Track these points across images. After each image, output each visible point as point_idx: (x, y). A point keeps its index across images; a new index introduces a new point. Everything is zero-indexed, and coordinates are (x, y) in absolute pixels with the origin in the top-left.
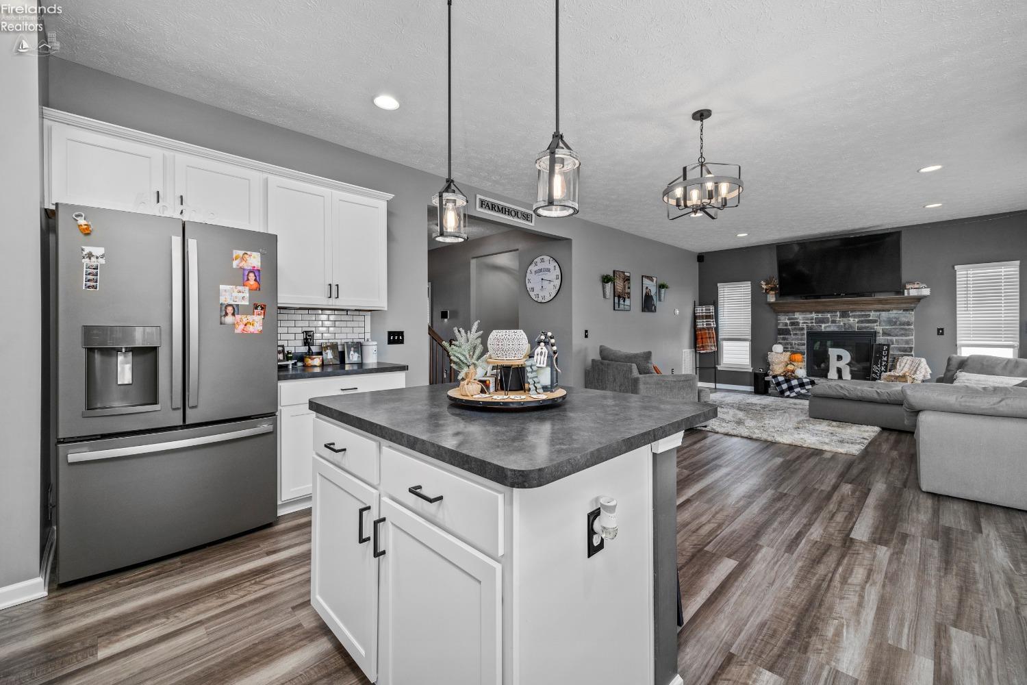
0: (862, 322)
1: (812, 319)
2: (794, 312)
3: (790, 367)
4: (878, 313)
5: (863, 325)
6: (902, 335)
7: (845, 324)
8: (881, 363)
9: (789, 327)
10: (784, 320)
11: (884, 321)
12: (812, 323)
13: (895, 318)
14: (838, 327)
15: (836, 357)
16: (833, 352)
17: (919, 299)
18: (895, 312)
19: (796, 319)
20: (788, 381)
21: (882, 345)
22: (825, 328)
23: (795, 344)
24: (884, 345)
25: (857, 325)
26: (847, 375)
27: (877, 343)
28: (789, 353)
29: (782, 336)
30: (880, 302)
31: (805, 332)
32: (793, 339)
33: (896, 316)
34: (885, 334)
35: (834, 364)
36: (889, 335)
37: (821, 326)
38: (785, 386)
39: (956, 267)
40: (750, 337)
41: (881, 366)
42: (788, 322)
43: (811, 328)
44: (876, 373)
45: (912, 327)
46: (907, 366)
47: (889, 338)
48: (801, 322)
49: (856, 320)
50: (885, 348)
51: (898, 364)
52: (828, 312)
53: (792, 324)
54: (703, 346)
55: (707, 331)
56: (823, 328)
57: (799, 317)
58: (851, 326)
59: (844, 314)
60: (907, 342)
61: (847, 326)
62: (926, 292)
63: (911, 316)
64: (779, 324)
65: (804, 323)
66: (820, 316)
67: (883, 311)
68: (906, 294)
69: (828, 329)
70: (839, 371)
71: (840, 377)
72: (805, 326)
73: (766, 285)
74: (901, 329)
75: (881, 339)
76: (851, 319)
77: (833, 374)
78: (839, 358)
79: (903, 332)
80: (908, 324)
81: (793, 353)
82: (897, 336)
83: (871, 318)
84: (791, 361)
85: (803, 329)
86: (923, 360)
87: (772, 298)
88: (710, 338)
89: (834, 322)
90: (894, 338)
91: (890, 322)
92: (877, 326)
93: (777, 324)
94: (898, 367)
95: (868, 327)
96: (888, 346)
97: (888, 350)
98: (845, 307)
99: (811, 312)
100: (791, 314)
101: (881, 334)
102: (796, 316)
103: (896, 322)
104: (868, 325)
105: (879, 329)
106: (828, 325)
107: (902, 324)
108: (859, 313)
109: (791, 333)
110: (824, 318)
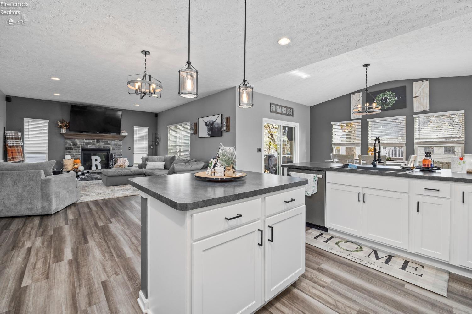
0: (105, 144)
1: (84, 143)
2: (75, 139)
3: (76, 166)
4: (111, 141)
5: (105, 146)
6: (119, 150)
8: (112, 161)
9: (72, 146)
10: (69, 142)
11: (113, 144)
12: (84, 144)
13: (117, 143)
14: (96, 146)
15: (95, 160)
16: (93, 158)
17: (125, 136)
18: (116, 141)
19: (76, 142)
21: (112, 154)
22: (90, 147)
23: (76, 154)
25: (103, 146)
26: (100, 167)
27: (110, 153)
28: (73, 159)
29: (68, 151)
30: (113, 137)
31: (80, 149)
32: (73, 152)
34: (113, 149)
35: (94, 163)
36: (115, 150)
37: (88, 146)
39: (134, 127)
40: (47, 152)
42: (72, 143)
43: (83, 147)
44: (111, 165)
45: (121, 147)
46: (121, 161)
48: (79, 144)
49: (103, 144)
50: (114, 155)
51: (118, 161)
52: (91, 140)
53: (74, 145)
54: (13, 158)
55: (15, 148)
57: (78, 141)
58: (101, 146)
59: (98, 141)
60: (120, 153)
61: (99, 146)
62: (127, 134)
63: (121, 143)
64: (66, 144)
66: (88, 141)
67: (113, 140)
68: (121, 134)
69: (91, 147)
70: (96, 166)
71: (97, 168)
72: (80, 146)
73: (61, 123)
75: (112, 152)
76: (101, 143)
77: (94, 168)
78: (96, 160)
79: (119, 149)
80: (120, 146)
81: (75, 159)
82: (117, 150)
83: (108, 143)
85: (79, 147)
86: (126, 159)
87: (64, 131)
88: (19, 152)
89: (93, 144)
90: (116, 151)
91: (115, 145)
94: (118, 162)
95: (107, 147)
97: (115, 156)
98: (98, 138)
99: (83, 139)
100: (73, 140)
101: (112, 150)
102: (75, 141)
103: (117, 145)
104: (107, 146)
105: (111, 147)
106: (91, 145)
107: (119, 146)
108: (104, 141)
109: (73, 149)
110: (89, 142)
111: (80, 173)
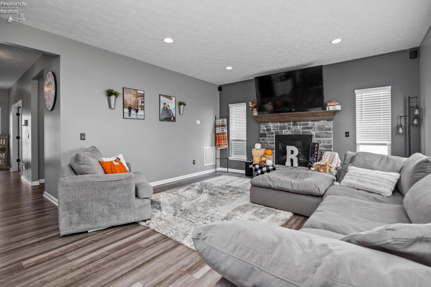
0: (303, 128)
1: (278, 127)
2: (268, 122)
3: (264, 159)
4: (312, 123)
5: (305, 130)
6: (326, 137)
7: (295, 130)
8: (314, 156)
9: (266, 132)
10: (263, 127)
11: (316, 128)
12: (278, 129)
13: (322, 126)
14: (292, 131)
15: (290, 152)
16: (289, 148)
17: (335, 112)
18: (322, 121)
19: (270, 127)
20: (261, 168)
21: (315, 144)
22: (285, 132)
23: (269, 143)
24: (316, 144)
25: (302, 130)
26: (296, 164)
27: (313, 142)
28: (264, 149)
29: (262, 138)
30: (313, 115)
31: (274, 135)
32: (268, 140)
33: (323, 124)
34: (317, 136)
35: (289, 156)
36: (319, 137)
37: (282, 131)
38: (259, 172)
39: (356, 91)
40: (245, 139)
41: (314, 158)
42: (265, 129)
43: (277, 133)
44: (311, 163)
45: (332, 132)
46: (328, 158)
47: (319, 139)
48: (272, 129)
49: (301, 127)
50: (316, 145)
51: (323, 156)
52: (286, 122)
53: (267, 130)
54: (219, 145)
55: (222, 135)
56: (283, 133)
57: (271, 125)
58: (298, 132)
59: (295, 124)
60: (329, 142)
61: (296, 131)
62: (338, 108)
63: (330, 125)
65: (273, 129)
66: (282, 124)
67: (316, 121)
68: (327, 110)
69: (286, 133)
70: (292, 160)
71: (292, 165)
72: (274, 131)
73: (252, 104)
74: (326, 133)
75: (315, 140)
76: (299, 127)
77: (288, 163)
78: (292, 152)
79: (326, 135)
80: (329, 129)
81: (267, 149)
82: (323, 137)
83: (309, 126)
84: (265, 154)
85: (273, 133)
86: (337, 154)
87: (255, 113)
88: (224, 139)
89: (289, 128)
90: (322, 139)
91: (320, 128)
92: (312, 131)
93: (260, 130)
94: (323, 158)
95: (307, 132)
96: (318, 144)
97: (318, 147)
98: (295, 119)
99: (277, 122)
100: (267, 124)
101: (314, 136)
102: (269, 125)
103: (322, 129)
104: (307, 130)
105: (313, 133)
106: (286, 130)
107: (326, 130)
108: (302, 123)
109: (267, 136)
110: (284, 126)
111: (264, 169)
